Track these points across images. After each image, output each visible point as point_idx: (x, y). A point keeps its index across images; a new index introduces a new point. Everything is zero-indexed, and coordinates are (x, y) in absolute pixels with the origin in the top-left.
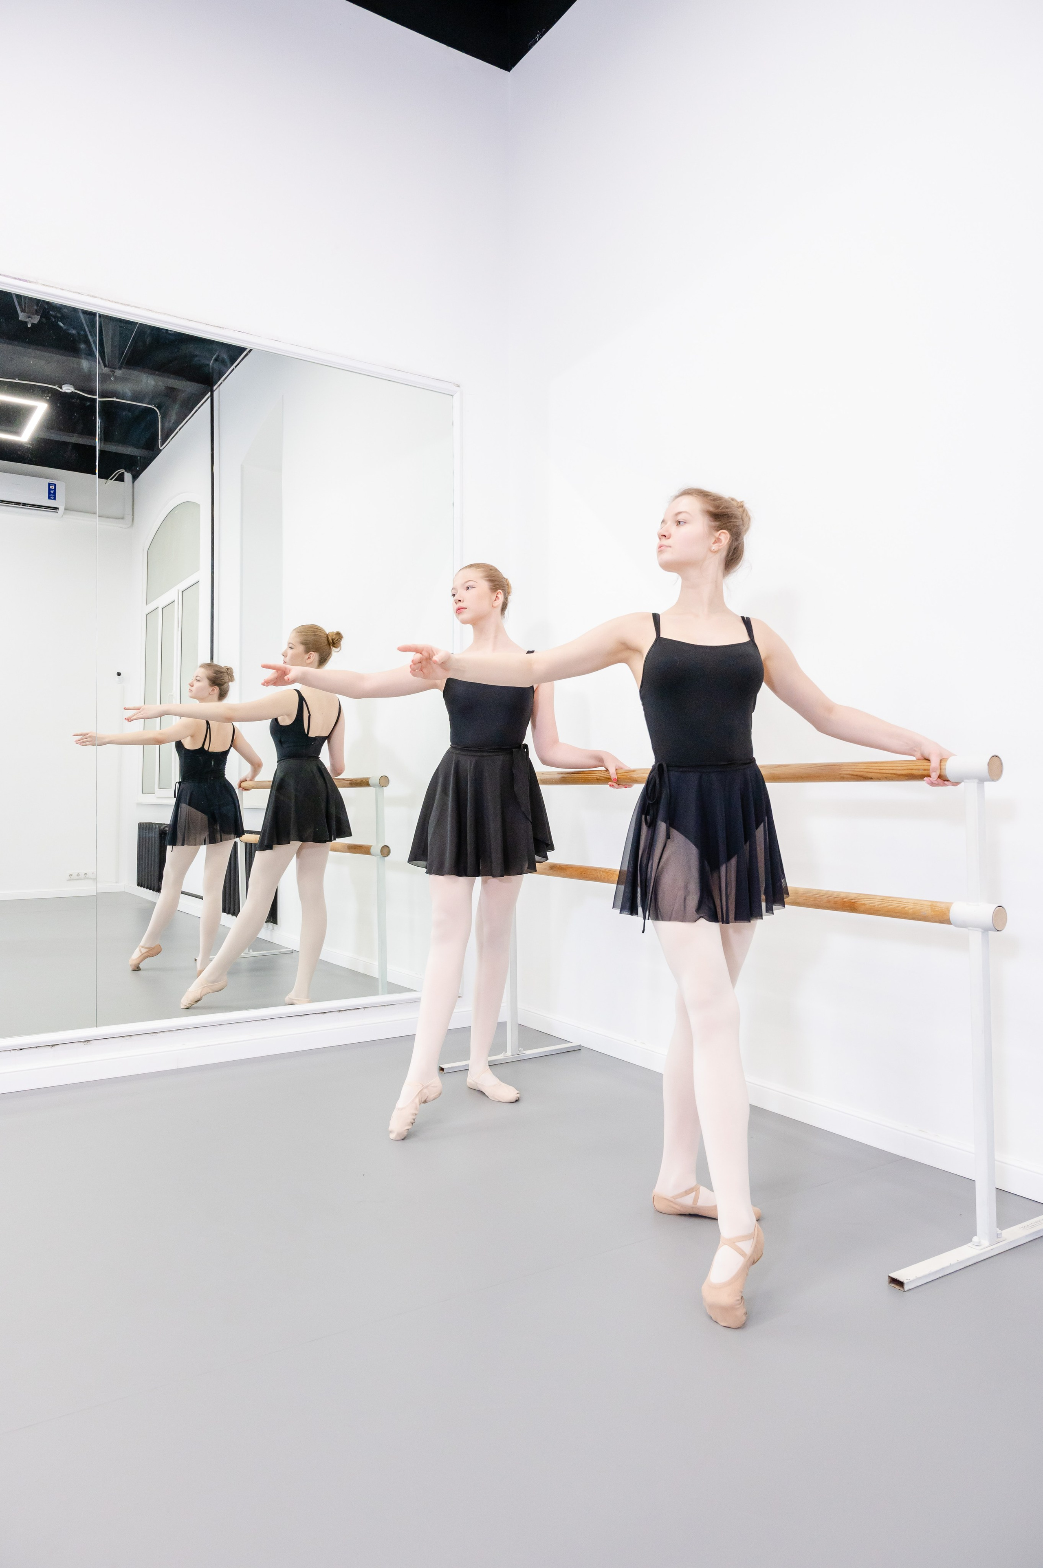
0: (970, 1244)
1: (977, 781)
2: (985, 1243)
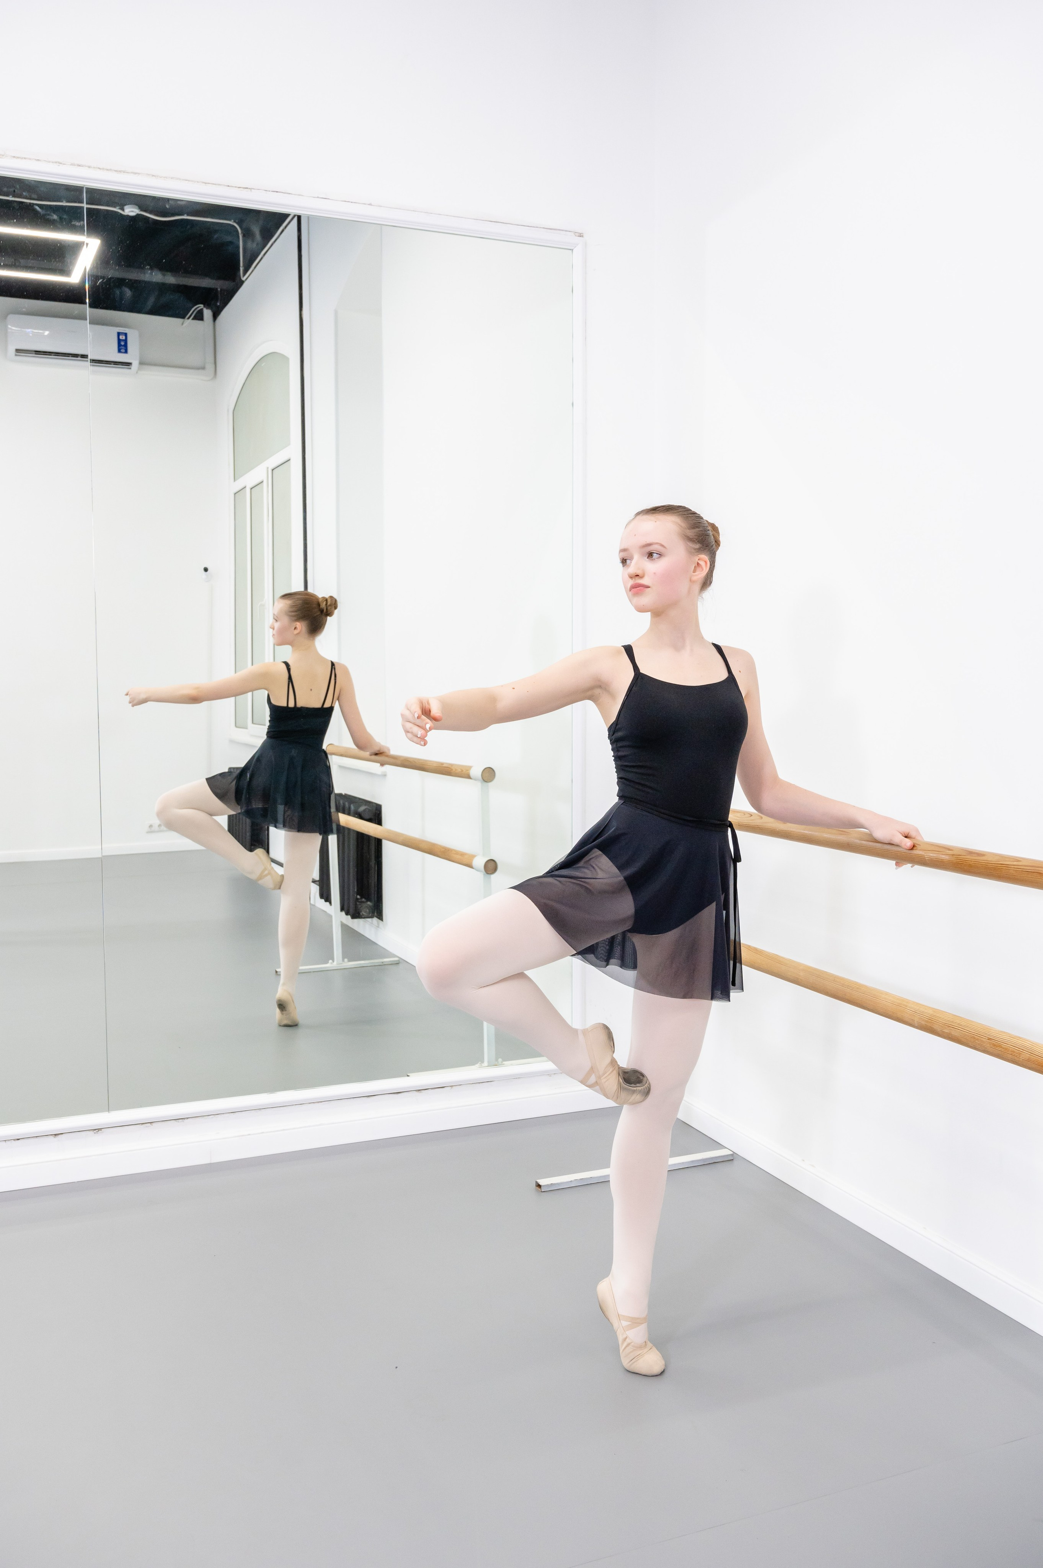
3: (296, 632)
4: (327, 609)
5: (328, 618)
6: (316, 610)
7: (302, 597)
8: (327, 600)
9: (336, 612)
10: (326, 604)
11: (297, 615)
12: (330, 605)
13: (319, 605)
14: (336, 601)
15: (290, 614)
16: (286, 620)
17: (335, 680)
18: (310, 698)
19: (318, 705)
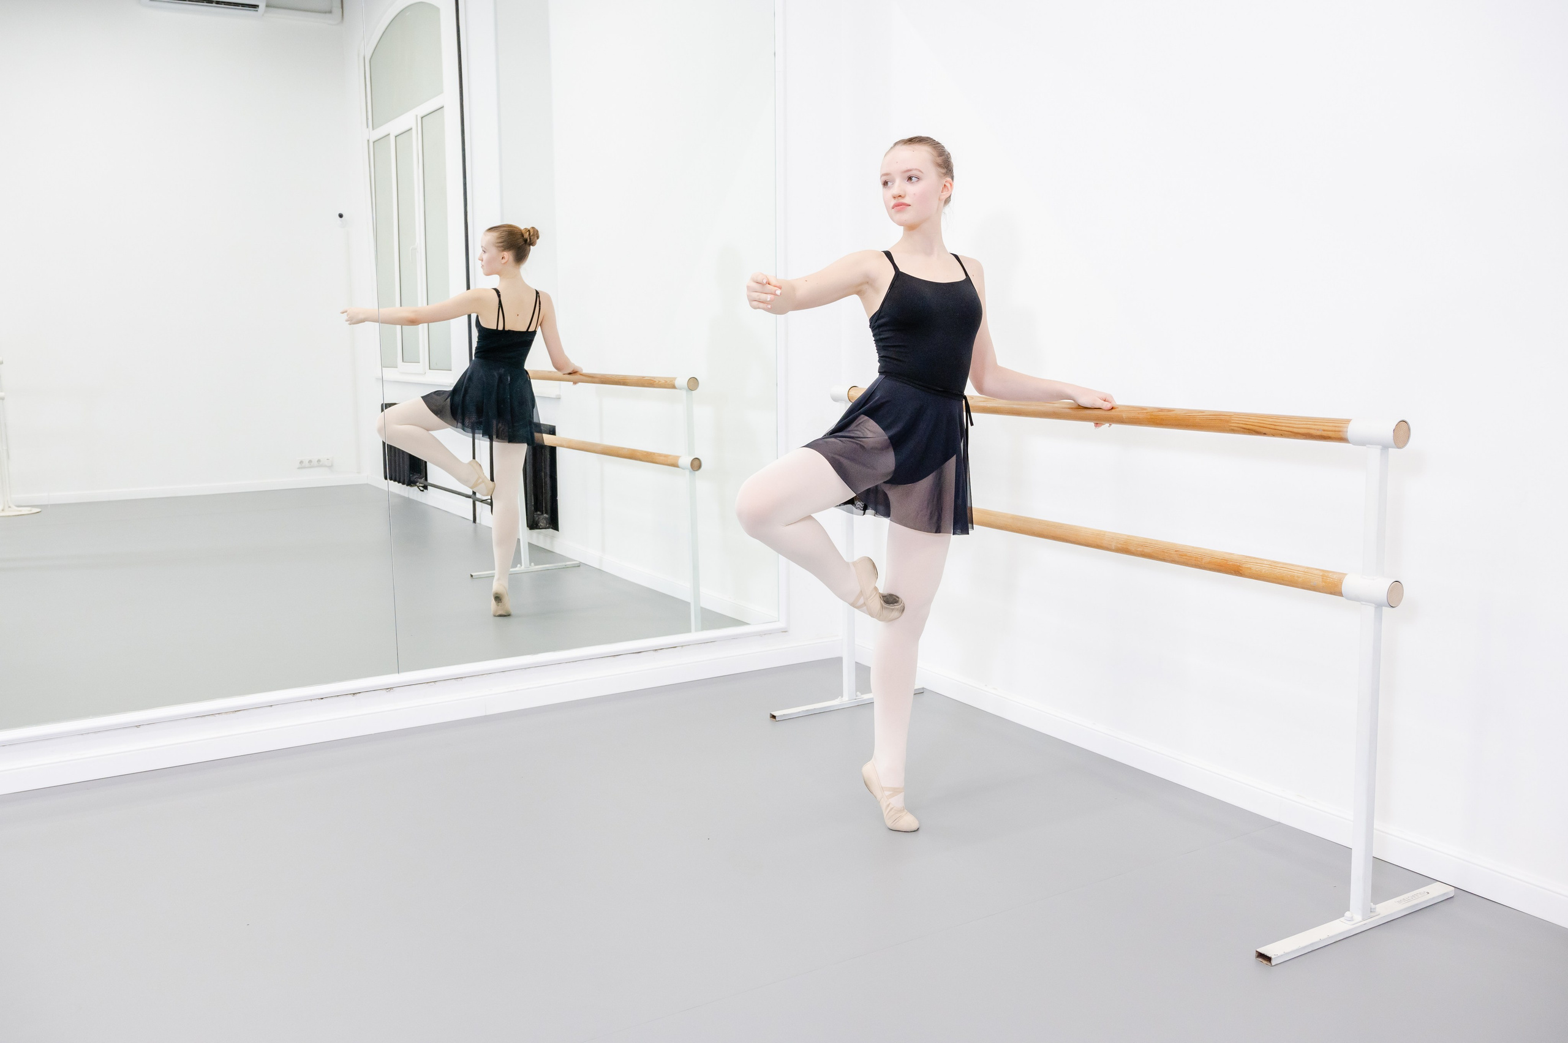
0: (1342, 919)
1: (1380, 447)
2: (1358, 918)
4: (530, 239)
5: (531, 246)
6: (521, 240)
7: (505, 229)
8: (529, 231)
9: (538, 241)
10: (529, 234)
11: (502, 246)
12: (533, 235)
13: (523, 236)
14: (537, 231)
15: (497, 245)
16: (494, 250)
17: (540, 306)
18: (516, 323)
19: (524, 329)
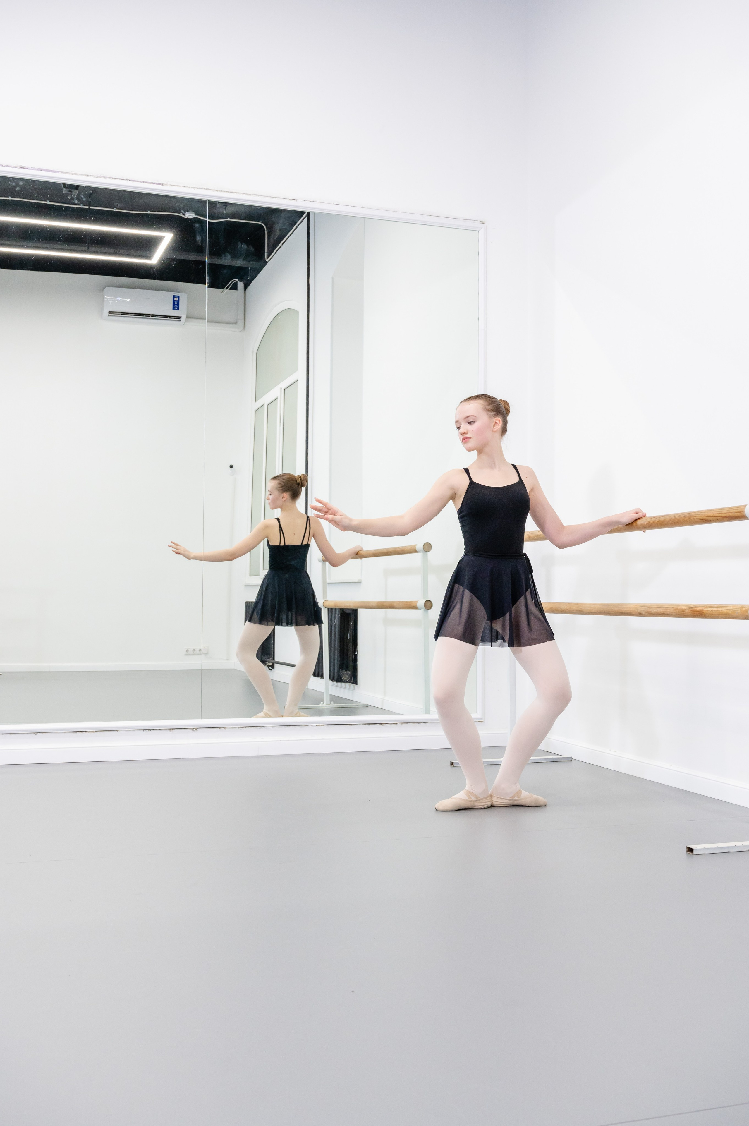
3: (284, 499)
4: (301, 483)
6: (294, 484)
7: (284, 477)
8: (300, 477)
10: (301, 480)
11: (283, 489)
12: (303, 480)
13: (296, 481)
15: (279, 489)
16: (276, 493)
17: (310, 526)
18: (293, 539)
19: (299, 543)
